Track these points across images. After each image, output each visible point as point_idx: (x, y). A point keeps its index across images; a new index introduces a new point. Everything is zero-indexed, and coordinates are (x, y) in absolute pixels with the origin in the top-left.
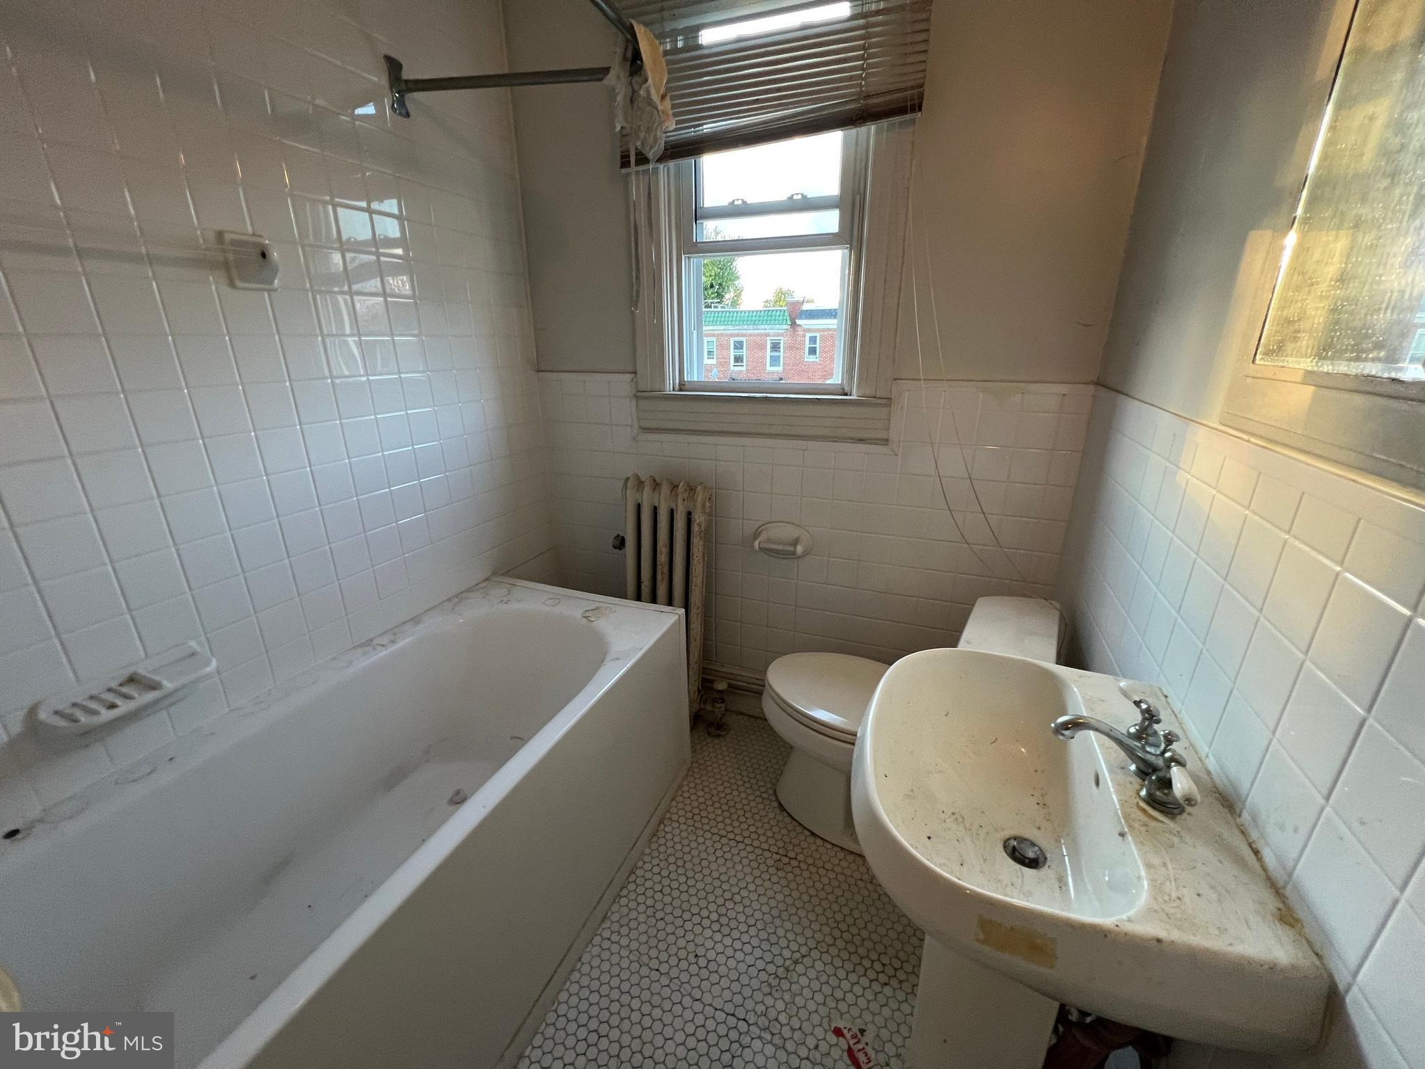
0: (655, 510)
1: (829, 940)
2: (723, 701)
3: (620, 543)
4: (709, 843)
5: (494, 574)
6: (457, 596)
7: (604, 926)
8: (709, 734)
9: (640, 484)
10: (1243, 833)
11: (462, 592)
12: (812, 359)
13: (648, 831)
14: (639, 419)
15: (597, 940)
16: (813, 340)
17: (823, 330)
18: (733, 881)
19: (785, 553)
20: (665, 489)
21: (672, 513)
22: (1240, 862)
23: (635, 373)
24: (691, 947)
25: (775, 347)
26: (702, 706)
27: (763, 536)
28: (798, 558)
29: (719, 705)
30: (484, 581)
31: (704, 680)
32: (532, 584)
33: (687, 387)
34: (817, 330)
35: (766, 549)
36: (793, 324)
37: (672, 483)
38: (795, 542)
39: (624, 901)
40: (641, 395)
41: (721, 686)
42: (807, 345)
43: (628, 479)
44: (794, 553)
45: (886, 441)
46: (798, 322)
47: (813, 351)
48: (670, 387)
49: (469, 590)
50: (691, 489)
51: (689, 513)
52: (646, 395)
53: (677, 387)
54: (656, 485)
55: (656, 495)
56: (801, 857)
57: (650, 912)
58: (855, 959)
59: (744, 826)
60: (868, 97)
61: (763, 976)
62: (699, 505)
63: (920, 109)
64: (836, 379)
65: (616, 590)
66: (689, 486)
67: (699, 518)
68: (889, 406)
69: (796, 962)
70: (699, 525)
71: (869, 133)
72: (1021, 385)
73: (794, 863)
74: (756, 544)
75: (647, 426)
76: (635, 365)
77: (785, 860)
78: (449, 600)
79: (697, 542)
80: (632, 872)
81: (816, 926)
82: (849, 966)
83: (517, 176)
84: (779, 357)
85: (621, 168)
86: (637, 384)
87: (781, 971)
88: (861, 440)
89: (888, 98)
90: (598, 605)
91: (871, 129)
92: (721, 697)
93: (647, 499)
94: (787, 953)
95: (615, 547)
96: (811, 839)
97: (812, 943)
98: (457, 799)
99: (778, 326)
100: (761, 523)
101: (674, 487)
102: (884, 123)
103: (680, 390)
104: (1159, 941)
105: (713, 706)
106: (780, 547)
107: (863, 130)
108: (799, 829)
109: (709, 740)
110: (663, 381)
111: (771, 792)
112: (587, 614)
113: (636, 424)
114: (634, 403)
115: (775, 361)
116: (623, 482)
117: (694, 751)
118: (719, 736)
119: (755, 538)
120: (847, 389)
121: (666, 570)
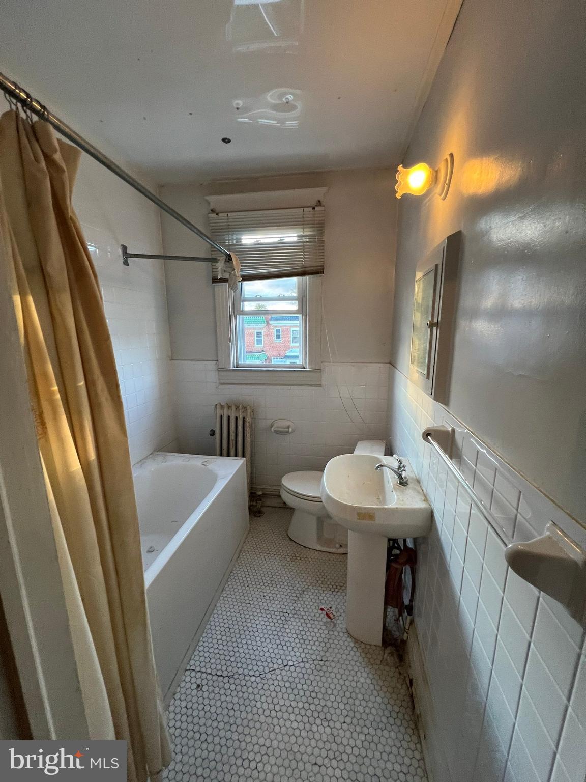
0: (229, 418)
1: (315, 582)
2: (261, 500)
3: (213, 433)
4: (262, 557)
5: (154, 451)
6: (140, 461)
7: (223, 593)
8: (255, 516)
9: (222, 407)
10: (421, 487)
11: (143, 459)
12: (278, 340)
13: (235, 557)
14: (219, 379)
15: (221, 598)
16: (278, 331)
17: (283, 326)
18: (275, 568)
19: (284, 432)
20: (234, 408)
21: (236, 418)
22: (419, 492)
23: (218, 360)
24: (261, 593)
25: (259, 334)
26: (252, 503)
27: (275, 425)
28: (290, 434)
29: (259, 502)
30: (151, 454)
31: (251, 493)
32: (171, 454)
33: (240, 366)
34: (280, 327)
35: (277, 431)
36: (268, 324)
37: (236, 406)
38: (288, 427)
39: (230, 583)
40: (219, 370)
41: (260, 493)
42: (276, 334)
43: (217, 405)
44: (288, 432)
45: (320, 386)
46: (270, 322)
47: (278, 337)
48: (232, 366)
49: (146, 458)
50: (245, 408)
51: (244, 418)
52: (222, 370)
53: (236, 366)
54: (229, 407)
55: (230, 411)
56: (301, 556)
57: (242, 585)
58: (326, 586)
59: (276, 548)
60: (305, 267)
61: (291, 598)
62: (249, 414)
63: (323, 273)
64: (299, 362)
65: (211, 453)
66: (243, 407)
67: (248, 419)
68: (320, 372)
69: (304, 591)
70: (249, 422)
71: (306, 279)
72: (366, 364)
73: (299, 558)
74: (273, 428)
75: (222, 382)
76: (217, 357)
77: (295, 558)
78: (138, 463)
79: (248, 430)
80: (231, 572)
81: (310, 578)
82: (324, 589)
83: (165, 282)
84: (261, 340)
85: (213, 283)
86: (218, 365)
87: (298, 595)
88: (311, 385)
89: (312, 268)
90: (207, 459)
91: (307, 278)
92: (260, 498)
93: (225, 413)
94: (300, 589)
95: (211, 435)
96: (304, 549)
97: (309, 584)
98: (150, 550)
99: (260, 325)
100: (273, 421)
101: (237, 407)
102: (312, 276)
103: (237, 367)
104: (397, 508)
105: (256, 503)
106: (282, 430)
107: (304, 278)
108: (299, 546)
109: (256, 518)
110: (230, 363)
111: (286, 534)
112: (204, 463)
113: (218, 382)
114: (217, 372)
115: (259, 342)
116: (214, 407)
117: (250, 524)
118: (260, 516)
119: (271, 427)
120: (304, 366)
121: (234, 442)
